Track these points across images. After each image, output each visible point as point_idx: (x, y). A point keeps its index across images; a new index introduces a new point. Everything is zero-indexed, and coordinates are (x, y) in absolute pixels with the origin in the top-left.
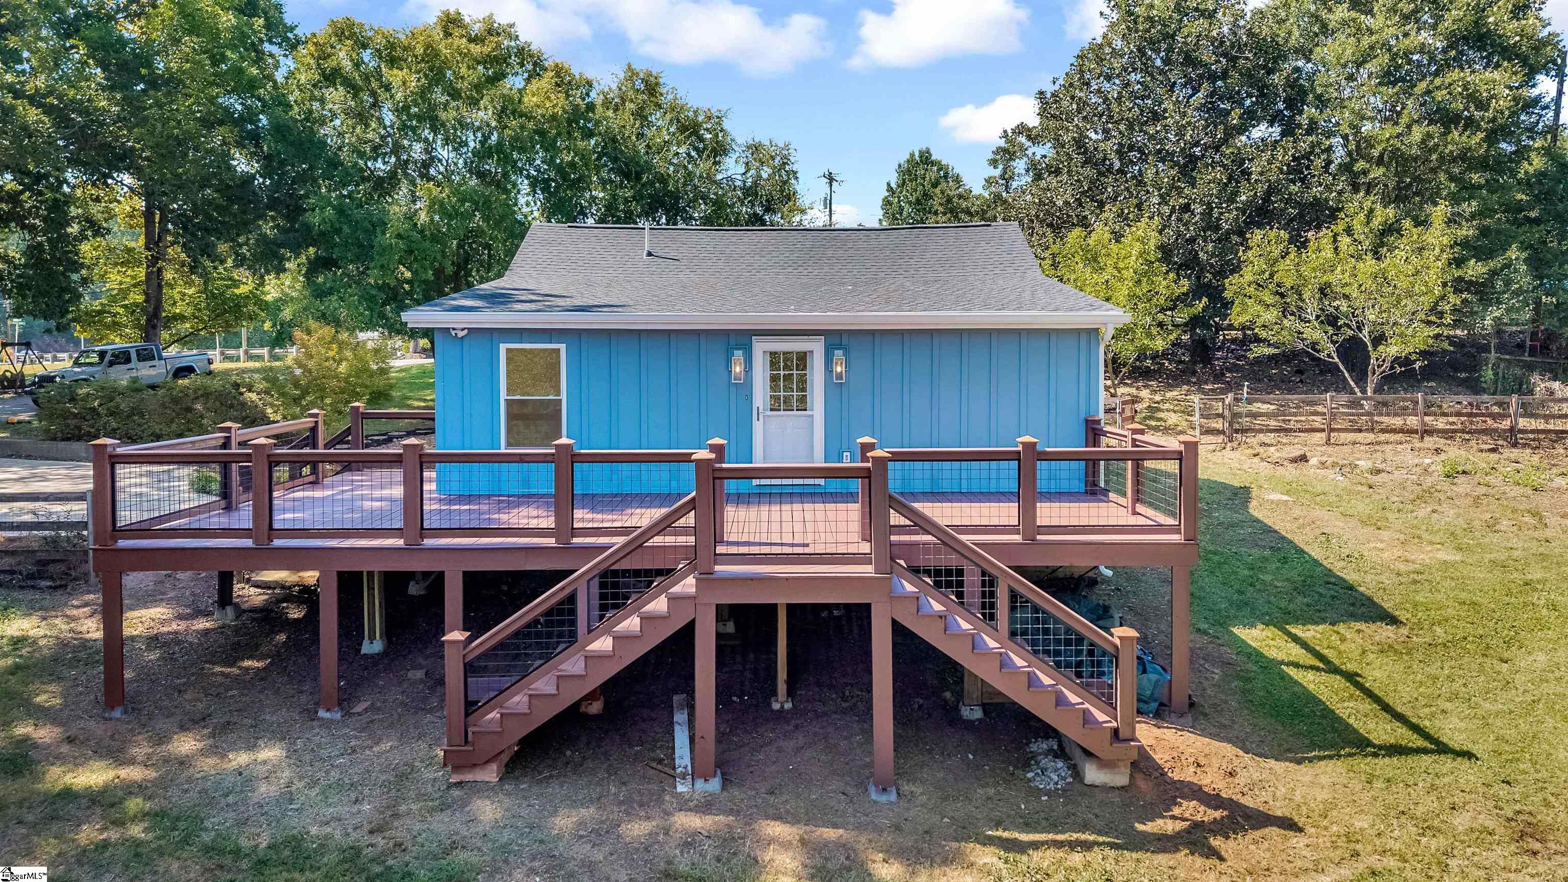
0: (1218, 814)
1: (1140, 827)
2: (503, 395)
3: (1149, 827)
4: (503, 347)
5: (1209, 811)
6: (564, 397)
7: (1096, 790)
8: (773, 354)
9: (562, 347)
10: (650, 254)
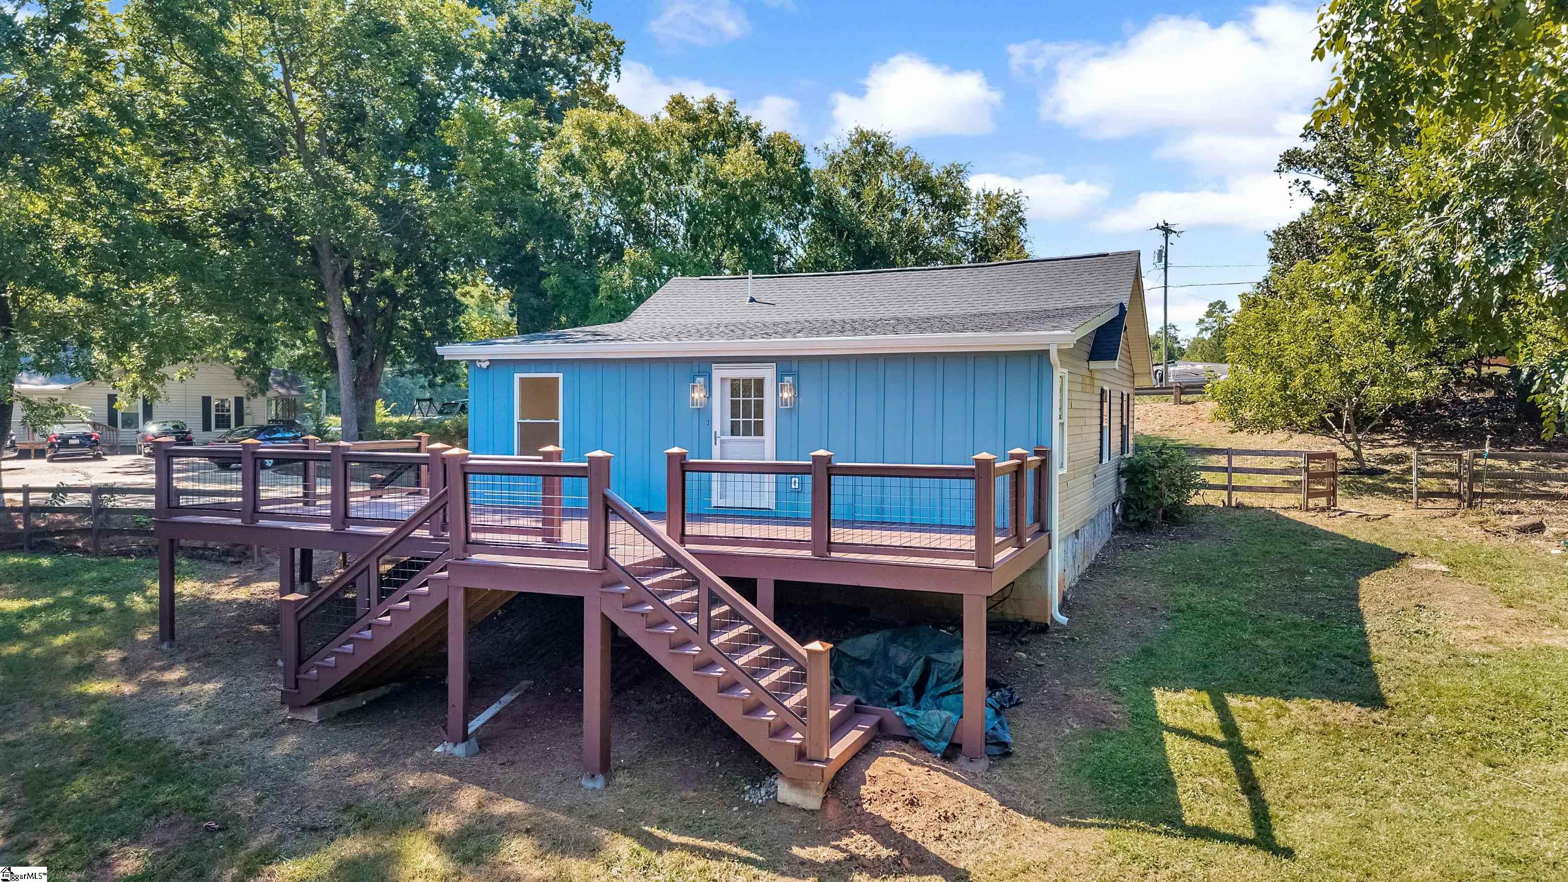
0: (884, 852)
1: (796, 850)
2: (517, 419)
3: (804, 853)
4: (517, 376)
5: (879, 847)
6: (561, 421)
7: (785, 809)
8: (734, 382)
9: (560, 376)
10: (752, 300)
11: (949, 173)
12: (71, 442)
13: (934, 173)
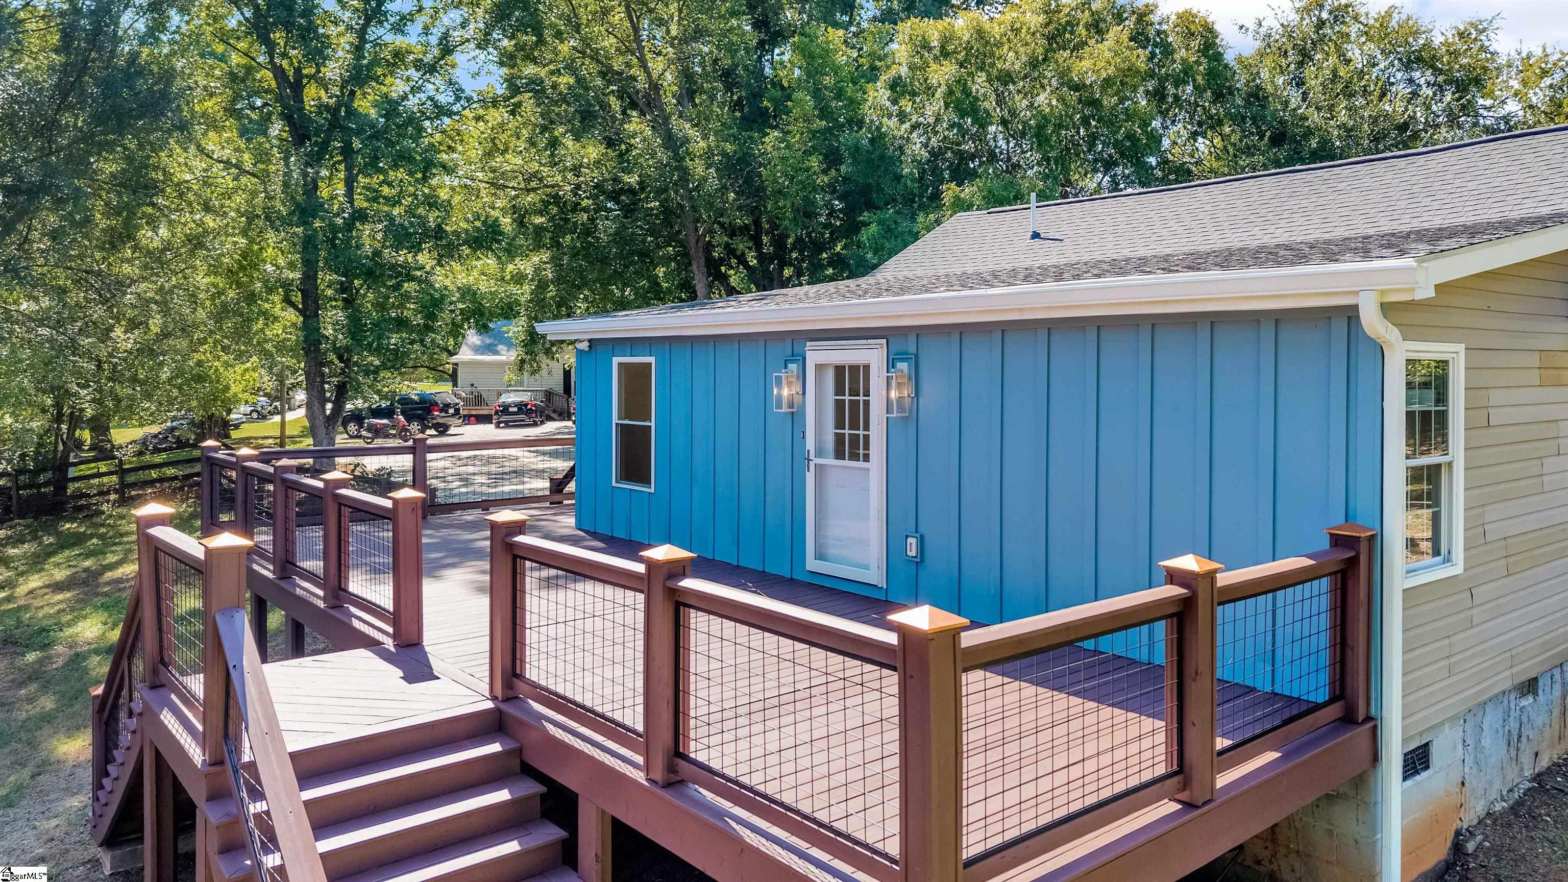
2: (615, 420)
4: (615, 362)
6: (653, 423)
8: (839, 371)
9: (652, 360)
10: (1036, 235)
11: (1461, 35)
12: (511, 409)
13: (1438, 40)
